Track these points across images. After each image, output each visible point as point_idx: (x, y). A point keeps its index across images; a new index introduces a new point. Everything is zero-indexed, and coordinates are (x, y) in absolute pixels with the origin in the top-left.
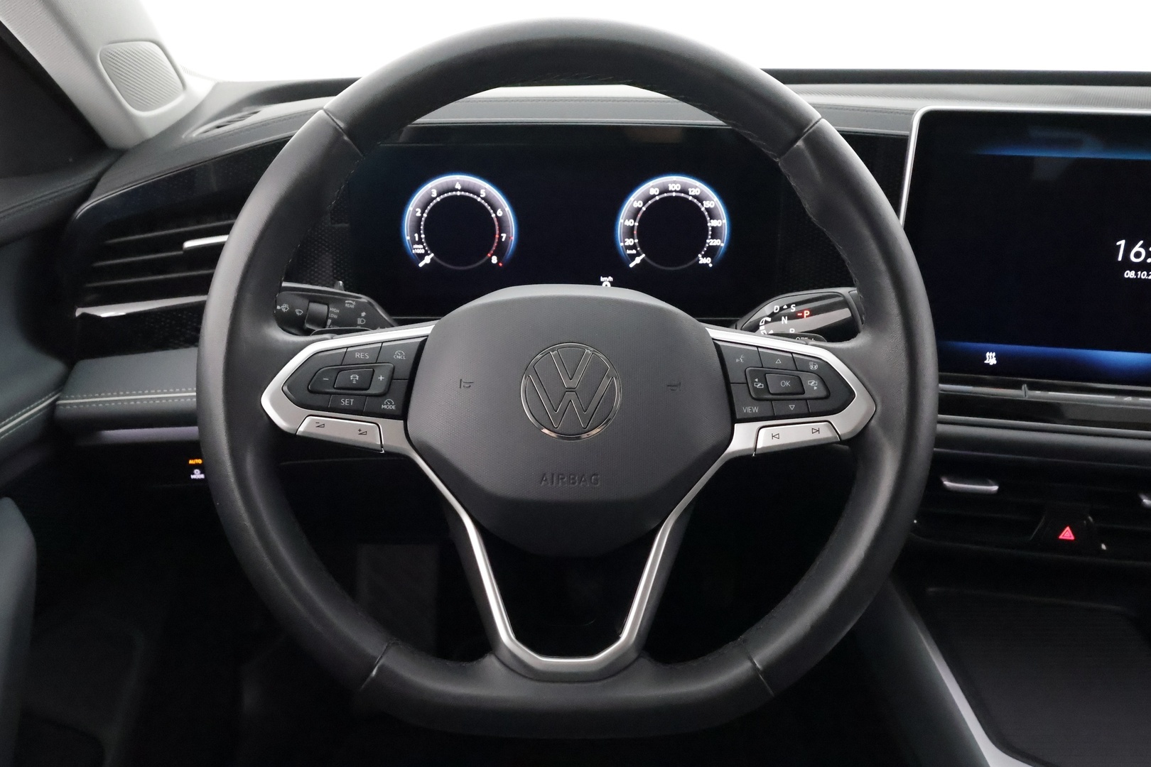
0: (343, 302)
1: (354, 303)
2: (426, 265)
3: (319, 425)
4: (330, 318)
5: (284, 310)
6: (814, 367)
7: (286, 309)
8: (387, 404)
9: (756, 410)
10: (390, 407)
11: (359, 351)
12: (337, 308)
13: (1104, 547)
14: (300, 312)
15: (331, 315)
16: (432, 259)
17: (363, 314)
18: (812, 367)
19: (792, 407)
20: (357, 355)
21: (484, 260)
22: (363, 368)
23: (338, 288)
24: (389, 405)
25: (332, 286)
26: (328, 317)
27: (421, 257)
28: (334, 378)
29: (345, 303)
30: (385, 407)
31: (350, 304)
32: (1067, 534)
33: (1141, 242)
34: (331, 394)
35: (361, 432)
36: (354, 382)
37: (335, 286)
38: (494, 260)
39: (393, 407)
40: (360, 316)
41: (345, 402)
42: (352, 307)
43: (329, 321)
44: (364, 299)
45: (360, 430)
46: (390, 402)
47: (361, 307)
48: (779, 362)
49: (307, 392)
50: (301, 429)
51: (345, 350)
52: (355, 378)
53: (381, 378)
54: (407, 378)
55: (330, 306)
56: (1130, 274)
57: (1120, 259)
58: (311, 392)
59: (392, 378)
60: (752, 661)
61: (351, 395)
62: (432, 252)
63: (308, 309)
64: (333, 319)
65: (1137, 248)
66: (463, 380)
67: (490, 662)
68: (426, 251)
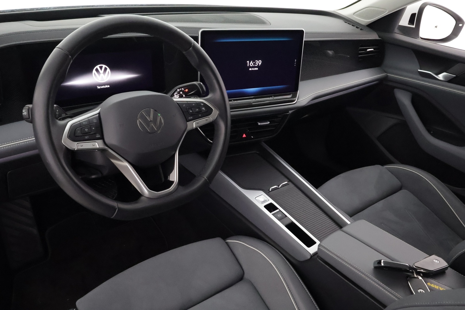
1: (54, 108)
3: (81, 146)
6: (202, 104)
9: (192, 118)
11: (84, 121)
13: (252, 137)
18: (202, 105)
19: (200, 115)
20: (84, 123)
22: (88, 126)
24: (98, 136)
32: (244, 136)
33: (252, 61)
34: (81, 136)
36: (87, 131)
39: (100, 136)
40: (57, 112)
41: (86, 137)
44: (55, 105)
45: (93, 145)
47: (56, 108)
48: (194, 105)
49: (75, 137)
50: (76, 148)
51: (79, 122)
53: (93, 128)
54: (100, 127)
56: (250, 69)
57: (248, 66)
59: (96, 128)
60: (204, 178)
61: (87, 135)
65: (251, 63)
67: (142, 198)
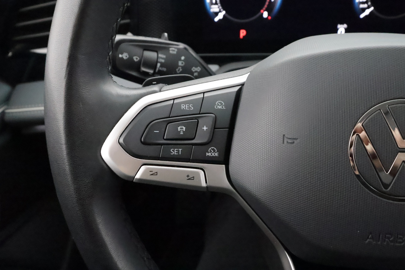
0: (168, 49)
1: (176, 50)
2: (220, 20)
3: (152, 173)
4: (160, 62)
5: (125, 58)
7: (126, 56)
8: (211, 152)
10: (213, 155)
11: (185, 103)
12: (164, 54)
14: (137, 59)
15: (160, 60)
16: (224, 16)
17: (183, 58)
20: (183, 107)
21: (258, 15)
22: (188, 119)
23: (164, 39)
24: (212, 153)
25: (160, 37)
26: (157, 62)
27: (216, 14)
28: (163, 130)
29: (169, 50)
30: (209, 154)
31: (173, 50)
34: (162, 144)
35: (189, 177)
36: (182, 133)
37: (162, 37)
38: (265, 15)
39: (217, 154)
40: (180, 60)
41: (174, 152)
42: (175, 53)
43: (159, 65)
44: (182, 46)
45: (188, 176)
46: (213, 149)
47: (180, 52)
49: (140, 143)
50: (138, 176)
51: (171, 102)
52: (182, 129)
53: (205, 128)
54: (228, 126)
55: (159, 52)
58: (144, 143)
59: (215, 127)
61: (180, 144)
62: (224, 10)
63: (142, 56)
64: (161, 63)
66: (286, 135)
68: (220, 10)
